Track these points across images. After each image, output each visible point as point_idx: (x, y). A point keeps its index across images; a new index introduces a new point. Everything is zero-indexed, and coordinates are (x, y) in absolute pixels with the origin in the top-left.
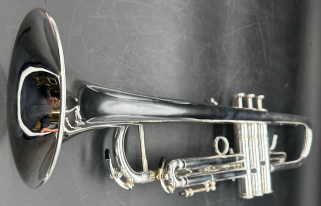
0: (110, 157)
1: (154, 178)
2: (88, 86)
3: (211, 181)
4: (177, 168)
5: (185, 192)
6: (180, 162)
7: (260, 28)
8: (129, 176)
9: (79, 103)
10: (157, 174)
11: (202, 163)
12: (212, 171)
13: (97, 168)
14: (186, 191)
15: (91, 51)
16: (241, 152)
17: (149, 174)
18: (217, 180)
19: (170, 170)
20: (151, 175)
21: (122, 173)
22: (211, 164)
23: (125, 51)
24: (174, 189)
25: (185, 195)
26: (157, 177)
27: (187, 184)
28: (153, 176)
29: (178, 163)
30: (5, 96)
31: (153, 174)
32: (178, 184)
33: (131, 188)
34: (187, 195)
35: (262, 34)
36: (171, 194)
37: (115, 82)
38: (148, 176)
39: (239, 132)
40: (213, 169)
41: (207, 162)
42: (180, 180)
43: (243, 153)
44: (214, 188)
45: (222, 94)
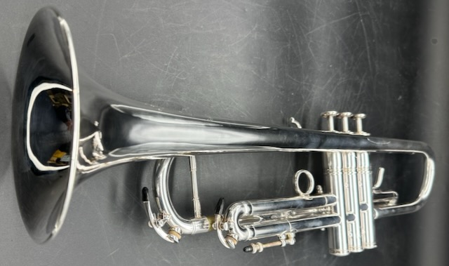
0: (148, 198)
1: (209, 226)
2: (113, 106)
3: (289, 232)
4: (241, 214)
5: (252, 247)
6: (246, 205)
7: (361, 21)
8: (174, 225)
9: (100, 128)
10: (213, 222)
11: (275, 207)
12: (291, 217)
13: (132, 212)
14: (253, 245)
15: (126, 56)
16: (332, 191)
17: (203, 222)
18: (297, 231)
19: (231, 216)
20: (205, 223)
21: (164, 221)
22: (288, 208)
23: (173, 55)
24: (236, 243)
25: (252, 251)
26: (213, 226)
27: (254, 235)
28: (207, 225)
29: (243, 206)
30: (9, 116)
31: (207, 222)
32: (242, 236)
33: (177, 241)
34: (255, 251)
35: (364, 29)
36: (231, 249)
37: (159, 97)
38: (201, 225)
39: (330, 164)
40: (293, 215)
41: (283, 205)
42: (244, 230)
43: (334, 193)
44: (292, 242)
45: (307, 110)
